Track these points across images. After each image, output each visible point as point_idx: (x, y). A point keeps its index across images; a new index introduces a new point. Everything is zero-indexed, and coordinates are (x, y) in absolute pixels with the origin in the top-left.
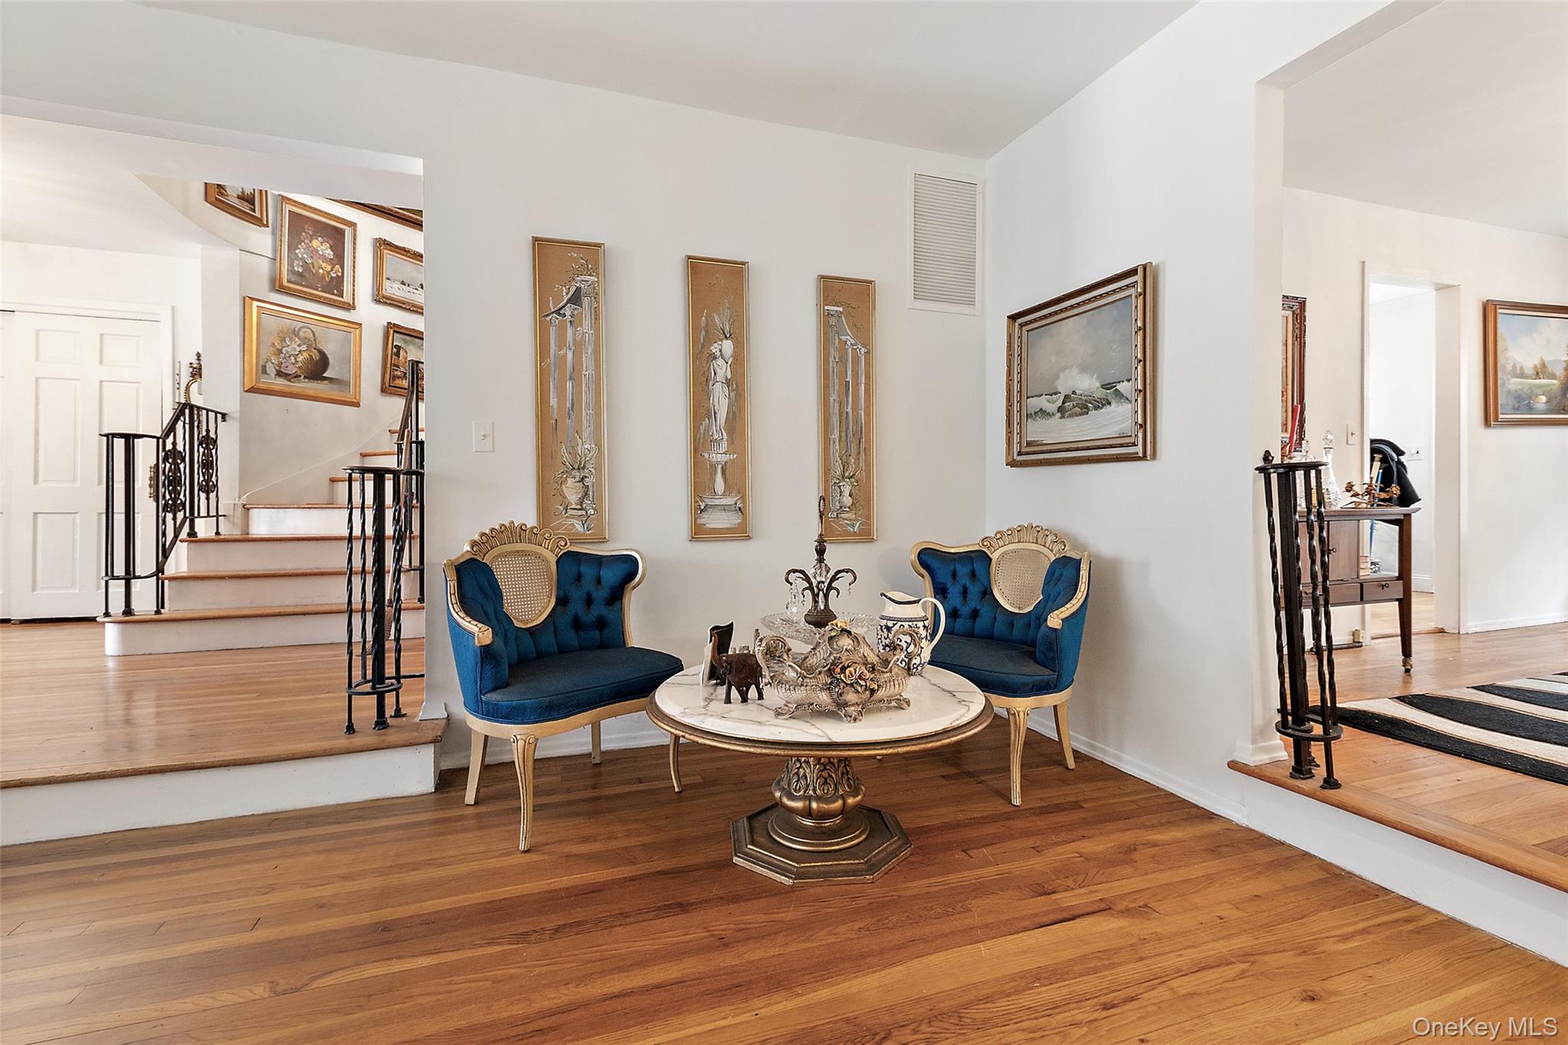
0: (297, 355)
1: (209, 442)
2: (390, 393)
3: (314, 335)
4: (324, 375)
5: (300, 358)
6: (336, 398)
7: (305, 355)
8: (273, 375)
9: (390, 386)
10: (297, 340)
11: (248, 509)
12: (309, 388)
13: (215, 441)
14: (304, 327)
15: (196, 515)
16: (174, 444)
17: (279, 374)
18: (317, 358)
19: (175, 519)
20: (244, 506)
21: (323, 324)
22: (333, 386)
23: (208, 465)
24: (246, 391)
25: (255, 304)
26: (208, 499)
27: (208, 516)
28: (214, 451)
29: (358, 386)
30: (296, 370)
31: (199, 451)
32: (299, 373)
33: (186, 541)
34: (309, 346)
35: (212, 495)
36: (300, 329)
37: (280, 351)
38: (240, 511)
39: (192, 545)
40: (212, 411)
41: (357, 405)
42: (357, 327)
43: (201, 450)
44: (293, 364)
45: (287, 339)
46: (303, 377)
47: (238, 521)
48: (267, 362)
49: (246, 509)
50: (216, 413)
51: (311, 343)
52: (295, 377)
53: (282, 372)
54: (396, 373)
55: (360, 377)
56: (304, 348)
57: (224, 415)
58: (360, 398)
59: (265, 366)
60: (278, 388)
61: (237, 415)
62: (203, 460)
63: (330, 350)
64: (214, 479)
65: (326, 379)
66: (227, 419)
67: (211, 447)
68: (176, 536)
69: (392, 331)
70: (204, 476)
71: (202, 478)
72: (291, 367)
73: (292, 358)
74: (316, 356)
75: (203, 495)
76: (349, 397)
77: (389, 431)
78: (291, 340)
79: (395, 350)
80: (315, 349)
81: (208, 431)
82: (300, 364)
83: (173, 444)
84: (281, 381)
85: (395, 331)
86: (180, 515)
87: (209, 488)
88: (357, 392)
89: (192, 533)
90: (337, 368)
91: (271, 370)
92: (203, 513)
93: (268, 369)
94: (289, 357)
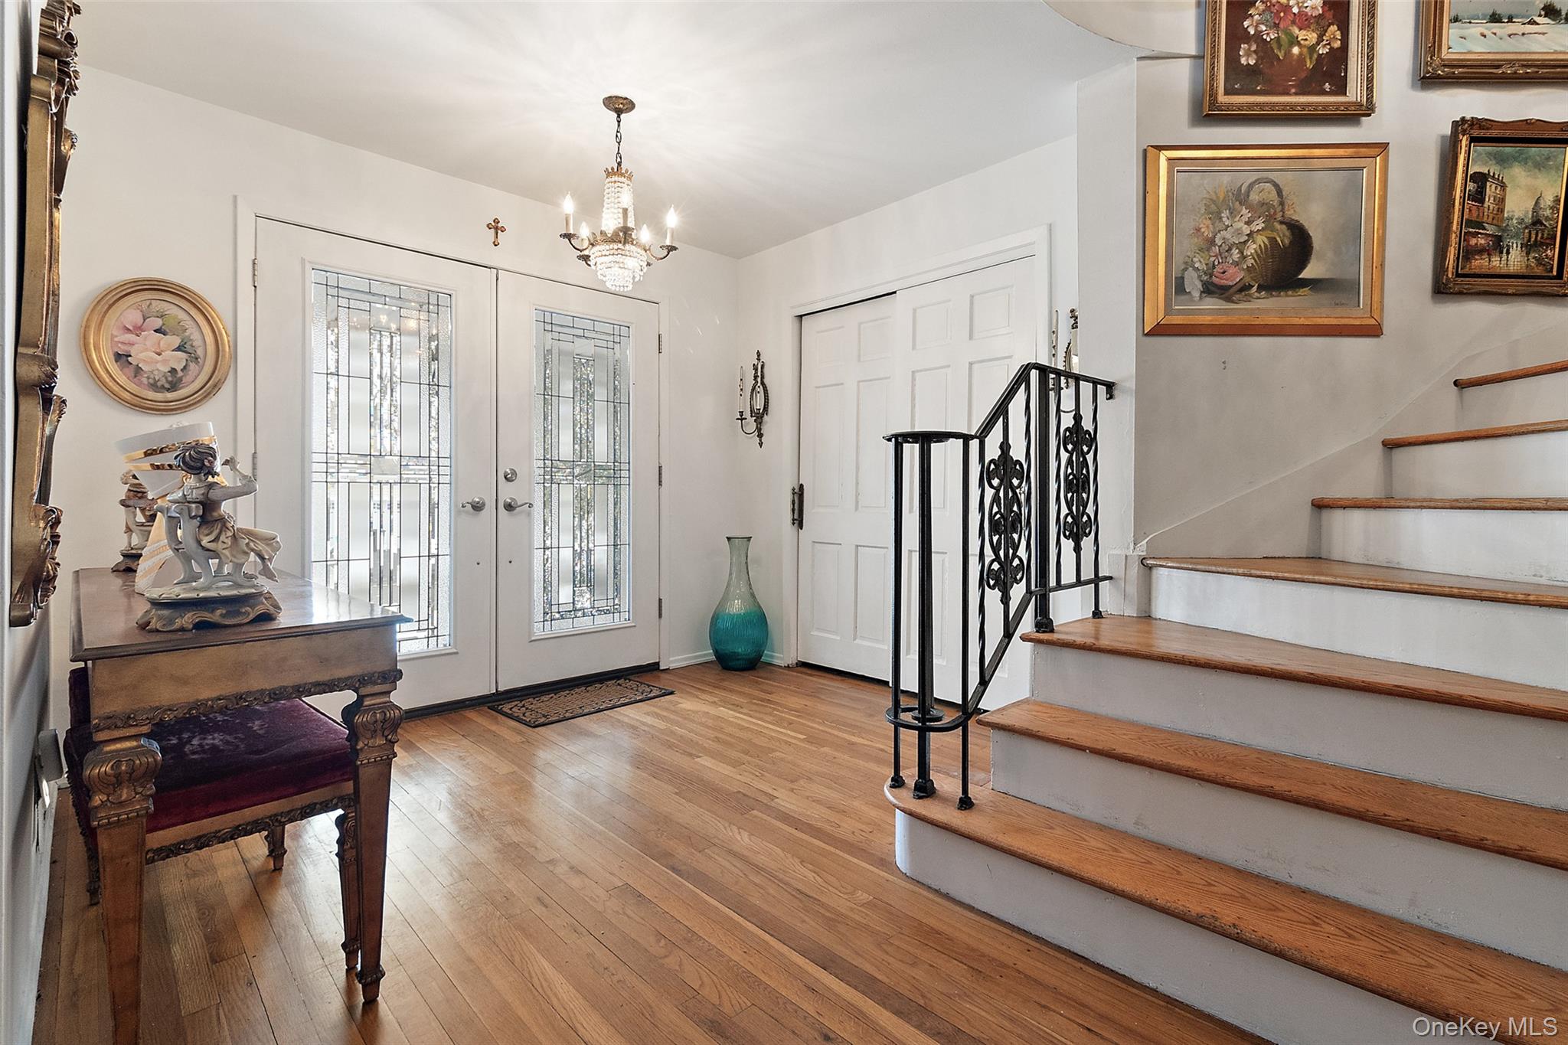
0: (1245, 242)
1: (1080, 439)
2: (1460, 293)
3: (1279, 192)
4: (1300, 277)
5: (1251, 249)
6: (1326, 321)
7: (1261, 240)
8: (1196, 294)
9: (1458, 275)
10: (1244, 211)
11: (1150, 568)
12: (1267, 311)
13: (1092, 441)
14: (1258, 181)
15: (1052, 583)
16: (1005, 447)
17: (1210, 289)
18: (1287, 242)
19: (1005, 600)
20: (1142, 560)
21: (1300, 164)
22: (1324, 298)
23: (1079, 483)
24: (1147, 335)
25: (1164, 155)
26: (1077, 549)
27: (1079, 582)
28: (1090, 457)
29: (1378, 285)
30: (1242, 275)
31: (1059, 461)
32: (1248, 280)
33: (1030, 640)
34: (1269, 219)
35: (1087, 543)
36: (1251, 186)
37: (1212, 242)
38: (1135, 569)
39: (1042, 648)
40: (1087, 379)
41: (1374, 331)
42: (1378, 151)
43: (1064, 456)
44: (1236, 264)
45: (1225, 214)
46: (1255, 289)
47: (1132, 589)
48: (1185, 269)
49: (1147, 567)
50: (1095, 382)
51: (1275, 212)
52: (1241, 290)
53: (1215, 285)
54: (1473, 241)
55: (1382, 265)
56: (1259, 225)
57: (1110, 387)
58: (1382, 318)
59: (1183, 278)
60: (1207, 319)
61: (1132, 384)
62: (1066, 476)
63: (1314, 217)
64: (1090, 510)
65: (1305, 283)
66: (1116, 393)
67: (1085, 449)
68: (1008, 635)
69: (1465, 142)
70: (1070, 508)
71: (1064, 510)
72: (1232, 270)
73: (1235, 252)
74: (1283, 236)
75: (1068, 545)
76: (1356, 316)
77: (1456, 383)
78: (1233, 213)
79: (1471, 186)
80: (1281, 223)
81: (1078, 418)
82: (1250, 262)
83: (1001, 447)
84: (1212, 304)
85: (1473, 140)
86: (1018, 592)
87: (1078, 529)
88: (1378, 306)
89: (1044, 623)
90: (1330, 255)
91: (1193, 284)
92: (1069, 576)
93: (1186, 282)
94: (1230, 249)
